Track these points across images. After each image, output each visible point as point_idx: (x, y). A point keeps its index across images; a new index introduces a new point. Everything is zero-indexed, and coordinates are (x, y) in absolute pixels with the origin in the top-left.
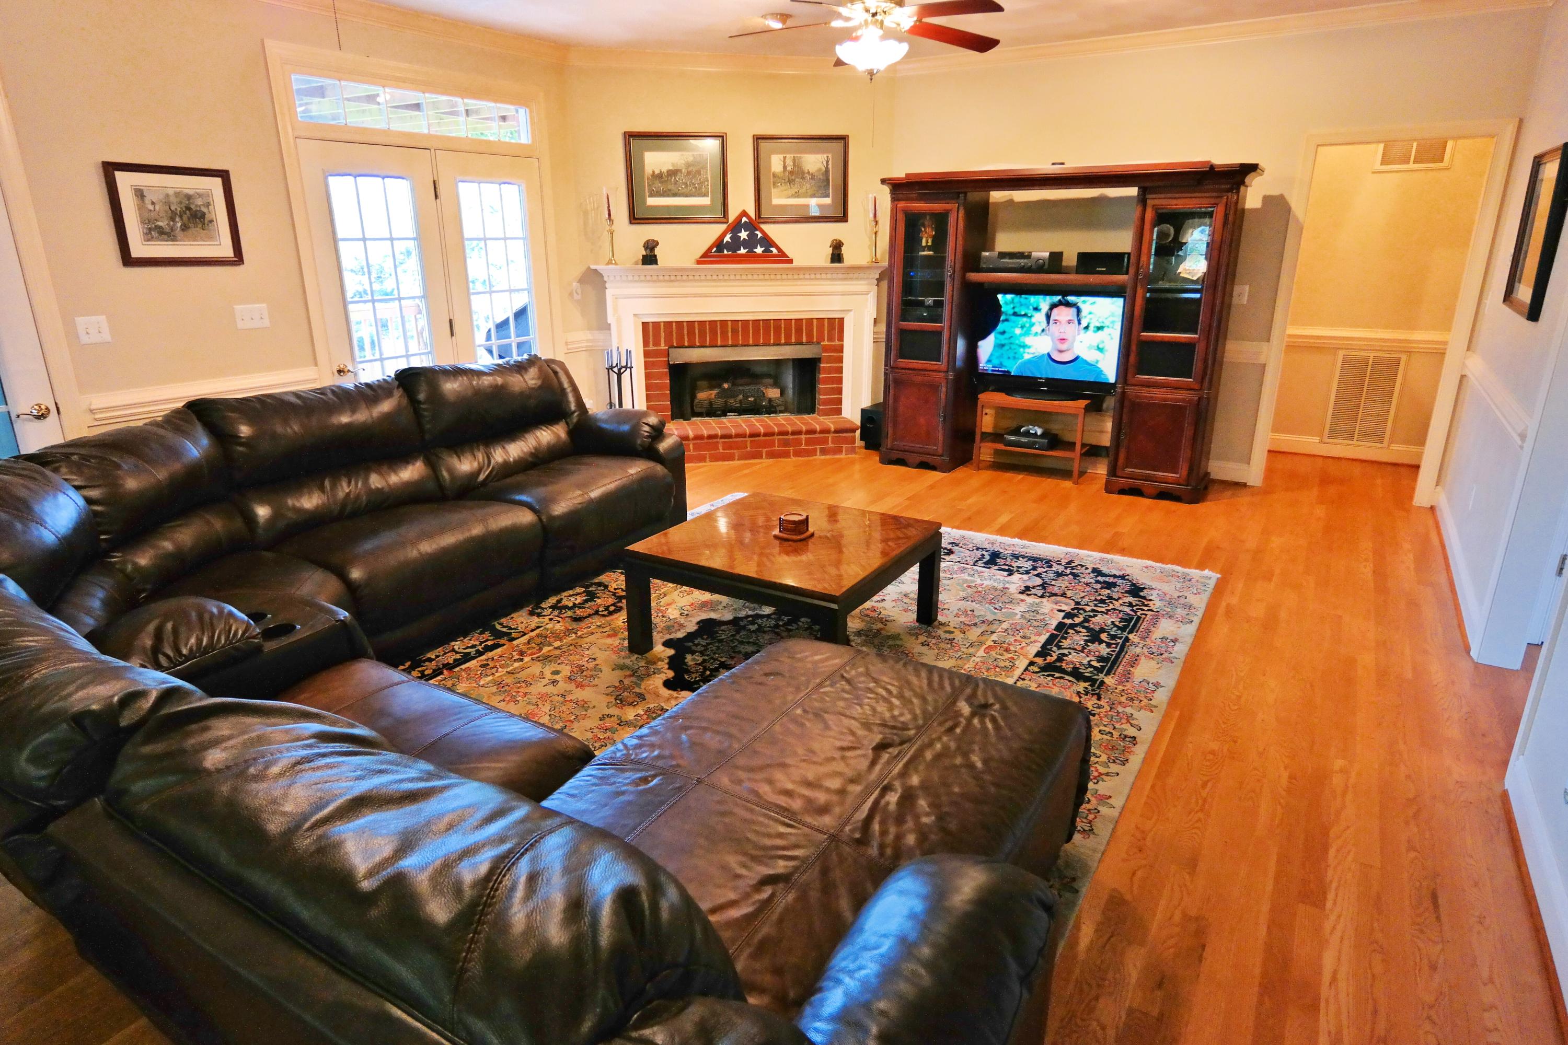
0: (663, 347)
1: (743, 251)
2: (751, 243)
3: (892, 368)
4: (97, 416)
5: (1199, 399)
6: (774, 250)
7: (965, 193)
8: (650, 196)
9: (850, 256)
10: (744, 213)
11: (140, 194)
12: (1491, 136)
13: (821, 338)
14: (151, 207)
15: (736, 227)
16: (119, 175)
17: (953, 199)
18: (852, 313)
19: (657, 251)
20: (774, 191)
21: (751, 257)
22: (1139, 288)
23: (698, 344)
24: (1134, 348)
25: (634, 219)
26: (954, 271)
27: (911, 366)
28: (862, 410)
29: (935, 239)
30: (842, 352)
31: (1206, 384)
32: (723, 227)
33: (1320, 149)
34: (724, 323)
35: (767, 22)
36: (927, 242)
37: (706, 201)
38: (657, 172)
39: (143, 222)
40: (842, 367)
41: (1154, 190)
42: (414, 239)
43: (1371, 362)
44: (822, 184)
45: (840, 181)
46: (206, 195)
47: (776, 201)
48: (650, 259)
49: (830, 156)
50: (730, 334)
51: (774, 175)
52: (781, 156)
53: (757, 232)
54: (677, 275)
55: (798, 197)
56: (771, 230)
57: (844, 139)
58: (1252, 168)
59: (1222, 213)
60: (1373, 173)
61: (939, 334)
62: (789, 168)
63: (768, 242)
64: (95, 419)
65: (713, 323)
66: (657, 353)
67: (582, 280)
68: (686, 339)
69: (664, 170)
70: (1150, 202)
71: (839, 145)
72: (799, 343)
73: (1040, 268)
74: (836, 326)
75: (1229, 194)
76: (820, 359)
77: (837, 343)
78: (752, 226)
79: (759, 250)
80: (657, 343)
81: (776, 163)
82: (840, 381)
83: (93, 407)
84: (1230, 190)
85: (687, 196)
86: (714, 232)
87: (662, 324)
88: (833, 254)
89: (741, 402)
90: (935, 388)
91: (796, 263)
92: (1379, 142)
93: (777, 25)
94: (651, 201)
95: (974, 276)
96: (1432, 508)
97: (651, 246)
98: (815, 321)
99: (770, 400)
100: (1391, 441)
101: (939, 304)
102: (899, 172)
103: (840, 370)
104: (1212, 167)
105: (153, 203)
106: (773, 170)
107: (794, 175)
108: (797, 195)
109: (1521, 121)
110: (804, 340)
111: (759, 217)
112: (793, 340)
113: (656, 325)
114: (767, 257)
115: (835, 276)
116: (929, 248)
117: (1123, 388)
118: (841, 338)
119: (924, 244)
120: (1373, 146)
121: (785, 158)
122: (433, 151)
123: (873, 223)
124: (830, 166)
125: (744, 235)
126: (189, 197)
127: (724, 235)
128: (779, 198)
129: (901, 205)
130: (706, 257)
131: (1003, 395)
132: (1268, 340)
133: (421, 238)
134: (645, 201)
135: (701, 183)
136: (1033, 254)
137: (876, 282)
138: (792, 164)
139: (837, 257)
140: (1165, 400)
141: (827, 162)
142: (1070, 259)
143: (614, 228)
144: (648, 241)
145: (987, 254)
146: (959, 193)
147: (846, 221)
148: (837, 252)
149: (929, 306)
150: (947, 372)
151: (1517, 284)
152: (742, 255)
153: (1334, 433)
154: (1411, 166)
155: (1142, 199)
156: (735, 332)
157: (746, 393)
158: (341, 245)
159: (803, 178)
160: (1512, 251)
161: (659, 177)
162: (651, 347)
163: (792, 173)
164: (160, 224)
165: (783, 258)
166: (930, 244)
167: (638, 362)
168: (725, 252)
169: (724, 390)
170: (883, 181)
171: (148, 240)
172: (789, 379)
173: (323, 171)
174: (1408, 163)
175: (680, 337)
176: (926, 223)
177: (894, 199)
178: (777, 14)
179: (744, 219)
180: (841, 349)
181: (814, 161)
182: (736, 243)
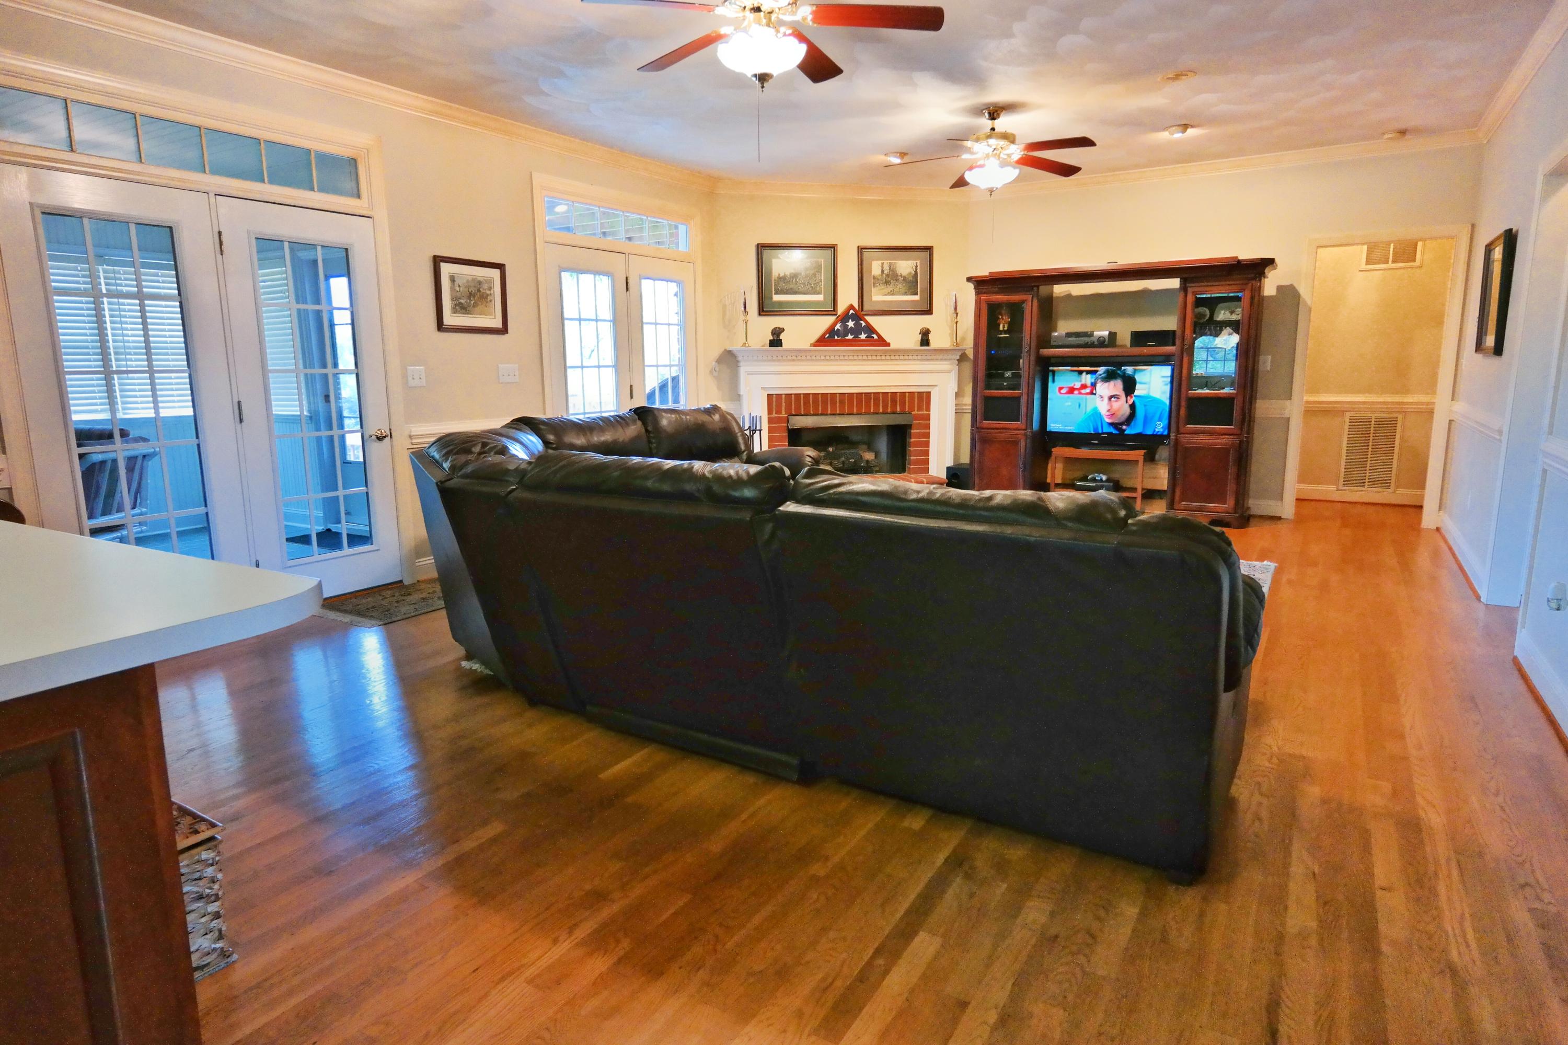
0: (784, 415)
1: (850, 337)
2: (856, 331)
3: (978, 428)
4: (414, 441)
5: (1240, 441)
6: (875, 337)
7: (1038, 287)
8: (775, 294)
9: (936, 341)
10: (851, 307)
11: (452, 279)
12: (1452, 238)
13: (912, 409)
14: (458, 289)
15: (845, 318)
16: (443, 265)
17: (1027, 291)
18: (937, 388)
19: (782, 337)
20: (874, 290)
21: (856, 342)
22: (1185, 355)
23: (812, 412)
24: (1183, 403)
25: (762, 311)
26: (1030, 348)
27: (995, 426)
28: (947, 468)
29: (1010, 324)
30: (929, 420)
31: (1245, 429)
32: (833, 319)
33: (1320, 250)
34: (833, 395)
35: (888, 158)
36: (1004, 327)
37: (820, 298)
38: (782, 275)
39: (452, 300)
40: (929, 433)
41: (1193, 280)
42: (610, 321)
43: (1373, 422)
44: (911, 285)
45: (926, 285)
46: (490, 281)
47: (876, 298)
48: (776, 342)
49: (918, 262)
50: (838, 404)
51: (874, 277)
52: (880, 263)
53: (861, 322)
54: (798, 355)
55: (893, 294)
56: (873, 321)
57: (929, 249)
58: (1271, 262)
59: (1249, 297)
60: (1360, 271)
61: (1018, 399)
62: (886, 272)
63: (870, 330)
64: (412, 444)
65: (824, 395)
66: (779, 420)
67: (719, 361)
68: (802, 409)
69: (788, 273)
70: (1190, 290)
71: (925, 254)
72: (894, 413)
73: (1101, 343)
74: (924, 398)
75: (1253, 282)
76: (911, 425)
77: (925, 412)
78: (858, 317)
79: (863, 336)
80: (779, 412)
81: (876, 268)
82: (927, 444)
83: (412, 434)
84: (1254, 279)
85: (805, 294)
86: (825, 323)
87: (784, 396)
88: (922, 340)
89: (843, 462)
90: (1015, 443)
91: (892, 346)
92: (1363, 244)
93: (896, 160)
94: (777, 298)
95: (1046, 352)
96: (1438, 529)
97: (777, 332)
98: (907, 394)
99: (867, 461)
100: (1397, 487)
101: (1017, 376)
102: (983, 271)
103: (927, 435)
104: (1239, 261)
105: (459, 286)
106: (873, 273)
107: (890, 278)
108: (892, 293)
109: (1473, 226)
110: (898, 410)
111: (862, 311)
112: (889, 410)
113: (779, 396)
114: (870, 341)
115: (924, 357)
116: (1005, 332)
117: (1176, 436)
118: (928, 409)
119: (1001, 328)
120: (1360, 247)
121: (883, 264)
122: (627, 254)
123: (954, 315)
124: (918, 270)
125: (851, 324)
126: (480, 283)
127: (835, 324)
128: (878, 296)
129: (984, 297)
130: (822, 341)
131: (1072, 449)
132: (1291, 399)
133: (615, 321)
134: (771, 298)
135: (817, 284)
136: (1096, 333)
137: (957, 362)
138: (888, 268)
139: (925, 341)
140: (1213, 444)
141: (916, 267)
142: (1124, 338)
143: (748, 317)
144: (775, 329)
145: (1056, 334)
146: (1033, 287)
147: (932, 314)
148: (925, 338)
149: (1008, 378)
150: (1025, 430)
151: (1484, 337)
152: (849, 340)
153: (1348, 482)
154: (1391, 265)
155: (1184, 288)
156: (842, 402)
157: (848, 456)
158: (566, 322)
159: (897, 280)
160: (1477, 315)
161: (782, 279)
162: (774, 415)
163: (888, 275)
164: (462, 301)
165: (882, 342)
166: (1006, 328)
167: (765, 426)
168: (836, 338)
169: (829, 453)
170: (969, 279)
171: (454, 313)
172: (883, 444)
173: (559, 266)
174: (1387, 262)
175: (798, 407)
176: (1003, 312)
177: (978, 293)
178: (897, 153)
179: (851, 312)
180: (928, 418)
181: (905, 266)
182: (847, 331)
